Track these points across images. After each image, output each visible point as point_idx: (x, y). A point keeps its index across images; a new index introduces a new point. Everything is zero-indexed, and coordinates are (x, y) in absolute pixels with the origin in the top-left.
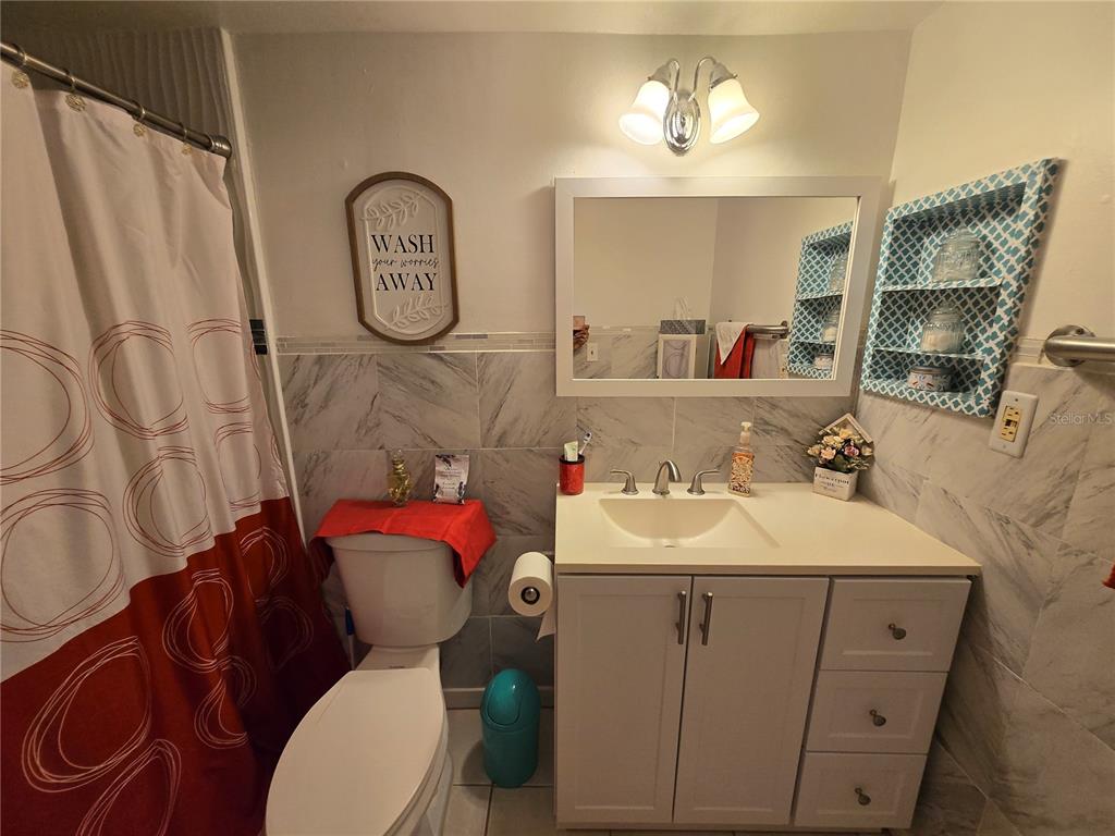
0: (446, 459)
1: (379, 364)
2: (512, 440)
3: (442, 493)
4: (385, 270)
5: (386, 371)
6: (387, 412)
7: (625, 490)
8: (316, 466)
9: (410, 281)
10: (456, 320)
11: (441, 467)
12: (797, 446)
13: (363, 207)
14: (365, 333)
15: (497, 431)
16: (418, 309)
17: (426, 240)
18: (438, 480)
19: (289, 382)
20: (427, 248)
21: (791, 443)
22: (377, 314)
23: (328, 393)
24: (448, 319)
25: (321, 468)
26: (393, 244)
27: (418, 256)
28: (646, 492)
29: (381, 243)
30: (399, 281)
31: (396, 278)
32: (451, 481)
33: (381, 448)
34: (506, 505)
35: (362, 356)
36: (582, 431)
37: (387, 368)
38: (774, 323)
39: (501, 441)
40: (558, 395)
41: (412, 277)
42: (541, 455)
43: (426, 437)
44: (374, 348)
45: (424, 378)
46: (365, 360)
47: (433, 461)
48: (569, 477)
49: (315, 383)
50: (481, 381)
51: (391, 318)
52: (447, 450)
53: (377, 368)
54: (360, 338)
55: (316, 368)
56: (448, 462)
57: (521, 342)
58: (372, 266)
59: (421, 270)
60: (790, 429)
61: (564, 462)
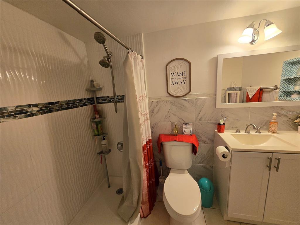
0: (186, 124)
1: (171, 102)
2: (203, 119)
3: (186, 132)
4: (173, 81)
5: (172, 104)
6: (172, 113)
7: (236, 132)
8: (155, 126)
9: (179, 83)
10: (190, 90)
11: (185, 126)
12: (290, 120)
13: (169, 67)
14: (168, 95)
15: (199, 117)
16: (181, 89)
17: (184, 73)
18: (184, 129)
19: (150, 107)
20: (184, 74)
21: (288, 119)
22: (171, 91)
23: (159, 109)
24: (188, 90)
25: (156, 127)
26: (176, 74)
27: (182, 76)
28: (242, 133)
29: (173, 74)
30: (177, 83)
31: (176, 82)
32: (188, 130)
33: (170, 122)
34: (201, 136)
35: (167, 101)
36: (223, 117)
37: (173, 103)
38: (272, 86)
39: (200, 120)
40: (217, 108)
41: (180, 81)
42: (211, 123)
43: (181, 119)
44: (171, 98)
45: (181, 105)
46: (168, 101)
47: (183, 124)
48: (220, 128)
49: (156, 107)
50: (196, 105)
51: (174, 91)
52: (186, 122)
53: (170, 103)
54: (167, 96)
55: (157, 103)
56: (187, 125)
57: (207, 95)
58: (171, 80)
59: (182, 80)
60: (288, 115)
61: (219, 124)
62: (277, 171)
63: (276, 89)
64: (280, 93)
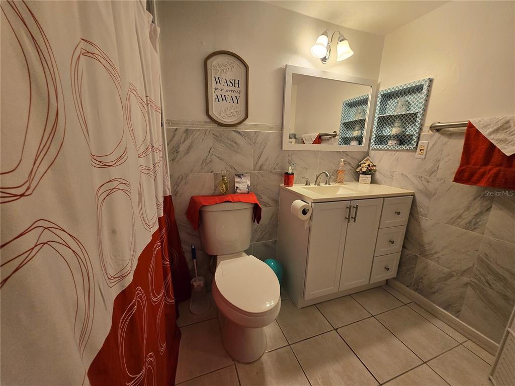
0: (239, 176)
1: (213, 134)
2: (264, 168)
3: (240, 190)
4: (219, 93)
5: (216, 137)
6: (215, 156)
7: (306, 185)
8: (181, 181)
9: (229, 99)
10: (247, 116)
11: (237, 179)
12: (353, 169)
13: (212, 62)
14: (208, 120)
15: (259, 164)
16: (232, 111)
17: (237, 82)
18: (236, 185)
19: (171, 141)
20: (237, 85)
21: (351, 168)
22: (215, 112)
23: (190, 146)
24: (243, 116)
25: (184, 181)
26: (223, 82)
27: (233, 88)
28: (312, 185)
29: (218, 81)
30: (224, 98)
31: (223, 96)
32: (243, 185)
33: (211, 172)
34: (261, 195)
35: (206, 130)
36: (290, 163)
37: (217, 136)
38: (331, 132)
39: (260, 168)
40: (283, 149)
41: (230, 97)
42: (275, 174)
43: (232, 167)
44: (213, 127)
45: (232, 141)
46: (208, 132)
47: (234, 177)
48: (288, 178)
49: (183, 142)
50: (255, 143)
51: (220, 113)
52: (240, 172)
53: (212, 136)
54: (205, 122)
55: (185, 134)
56: (241, 178)
57: (270, 128)
58: (213, 90)
59: (234, 94)
60: (351, 163)
61: (287, 174)
62: (354, 222)
63: (334, 136)
64: (340, 140)
